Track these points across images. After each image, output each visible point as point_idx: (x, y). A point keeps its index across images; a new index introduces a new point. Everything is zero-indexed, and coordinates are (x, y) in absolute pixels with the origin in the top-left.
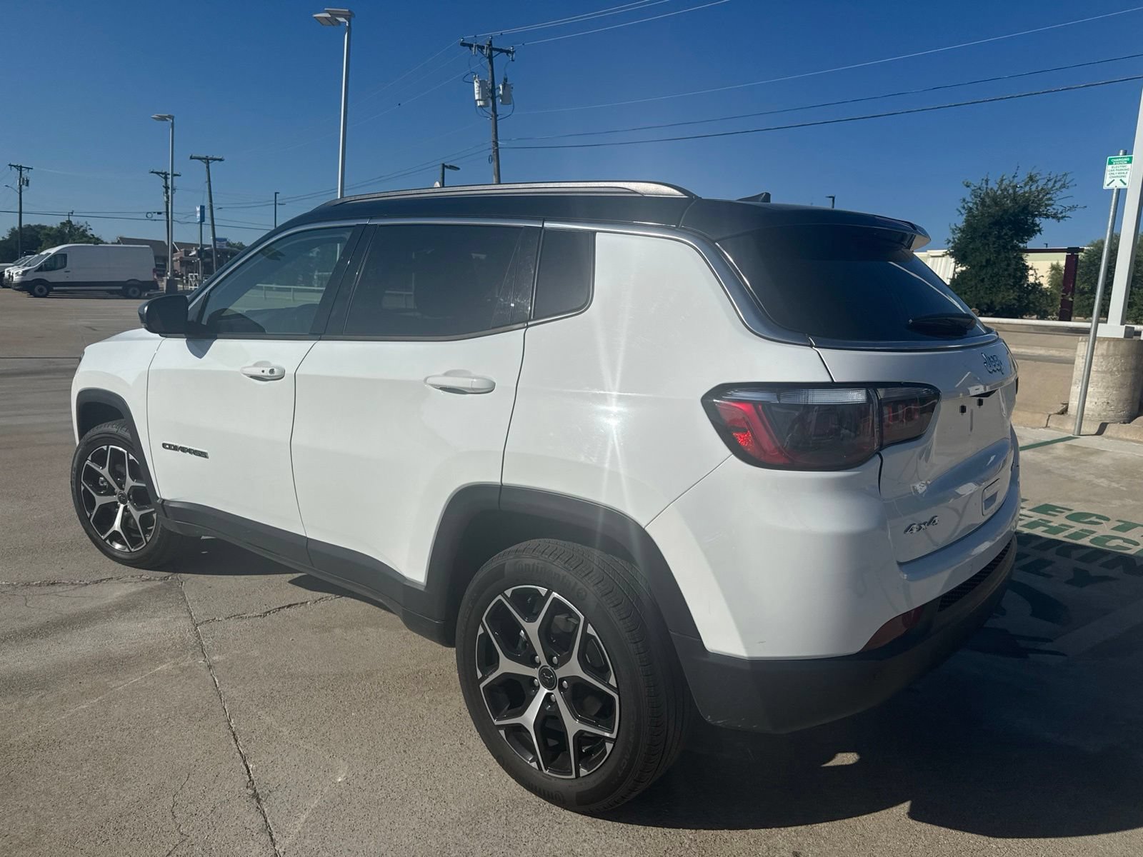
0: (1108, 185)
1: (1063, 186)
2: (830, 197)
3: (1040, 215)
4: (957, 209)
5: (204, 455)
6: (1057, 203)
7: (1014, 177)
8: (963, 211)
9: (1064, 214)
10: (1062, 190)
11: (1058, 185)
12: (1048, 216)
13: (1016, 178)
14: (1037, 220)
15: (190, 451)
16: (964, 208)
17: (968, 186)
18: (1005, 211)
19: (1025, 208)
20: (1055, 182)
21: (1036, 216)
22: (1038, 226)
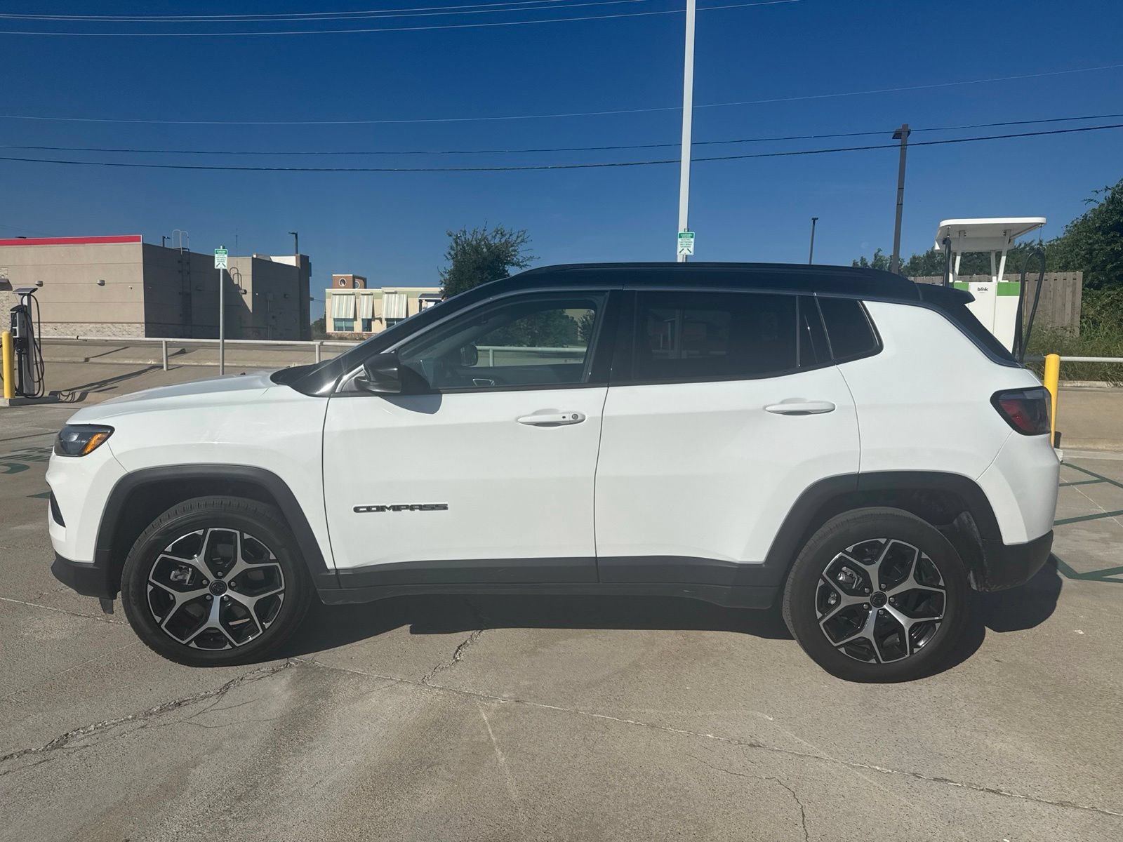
1: (522, 241)
2: (293, 233)
3: (508, 263)
4: (445, 255)
6: (521, 254)
7: (484, 230)
8: (449, 257)
9: (525, 263)
10: (523, 243)
11: (519, 240)
12: (513, 265)
13: (485, 232)
14: (507, 267)
15: (421, 508)
16: (450, 253)
17: (450, 236)
18: (485, 259)
19: (498, 257)
20: (518, 237)
21: (505, 264)
22: (507, 271)
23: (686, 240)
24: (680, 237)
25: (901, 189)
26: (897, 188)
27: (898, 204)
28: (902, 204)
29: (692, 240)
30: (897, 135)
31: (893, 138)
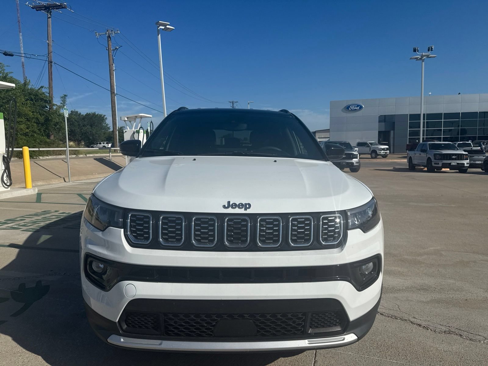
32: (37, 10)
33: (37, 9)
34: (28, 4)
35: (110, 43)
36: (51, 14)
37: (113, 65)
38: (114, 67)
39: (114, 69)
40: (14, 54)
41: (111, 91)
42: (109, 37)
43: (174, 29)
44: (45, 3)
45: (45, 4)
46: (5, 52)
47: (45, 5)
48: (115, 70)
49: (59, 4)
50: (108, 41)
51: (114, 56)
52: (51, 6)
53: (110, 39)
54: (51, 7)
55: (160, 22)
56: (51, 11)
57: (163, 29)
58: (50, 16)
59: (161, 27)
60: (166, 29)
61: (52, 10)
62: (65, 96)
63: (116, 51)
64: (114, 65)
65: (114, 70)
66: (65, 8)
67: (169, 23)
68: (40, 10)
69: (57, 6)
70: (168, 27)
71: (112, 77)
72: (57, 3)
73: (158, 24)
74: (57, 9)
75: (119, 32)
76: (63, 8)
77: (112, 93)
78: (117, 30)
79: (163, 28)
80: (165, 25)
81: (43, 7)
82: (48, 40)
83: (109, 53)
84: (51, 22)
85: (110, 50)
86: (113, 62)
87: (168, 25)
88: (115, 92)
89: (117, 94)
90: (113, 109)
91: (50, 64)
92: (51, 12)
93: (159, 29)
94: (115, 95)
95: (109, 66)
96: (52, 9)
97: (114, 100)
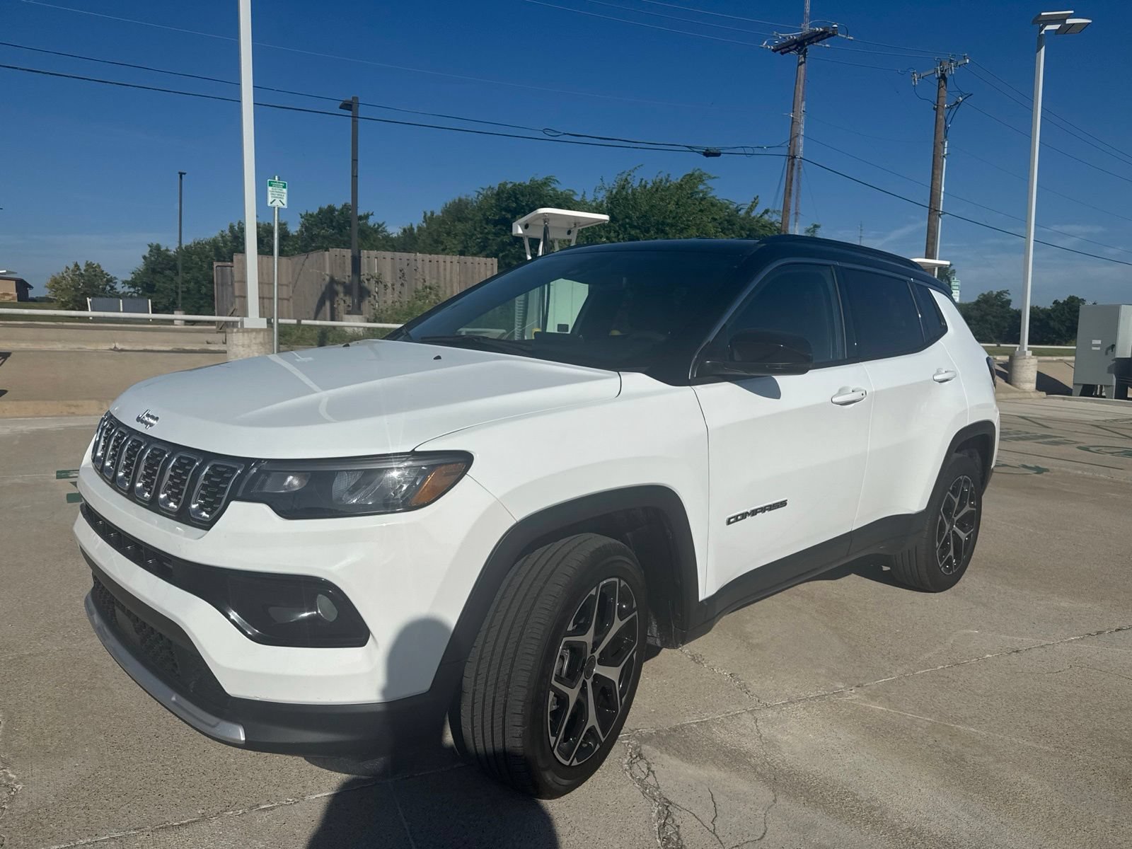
0: (271, 203)
5: (783, 504)
15: (763, 510)
23: (278, 190)
24: (271, 185)
25: (355, 160)
26: (351, 160)
27: (352, 176)
28: (357, 176)
29: (285, 190)
30: (347, 106)
31: (340, 108)
32: (782, 53)
33: (783, 51)
34: (766, 45)
35: (944, 93)
36: (805, 57)
37: (943, 143)
38: (946, 150)
39: (945, 153)
40: (722, 151)
41: (930, 208)
42: (943, 77)
43: (1089, 23)
44: (795, 35)
45: (795, 37)
46: (707, 150)
47: (796, 40)
48: (947, 154)
49: (821, 30)
50: (939, 88)
51: (948, 121)
52: (805, 38)
53: (946, 82)
54: (806, 40)
55: (1043, 14)
56: (806, 49)
57: (1056, 31)
58: (803, 60)
59: (1048, 27)
60: (1066, 29)
61: (807, 47)
62: (816, 226)
63: (955, 109)
64: (946, 144)
65: (944, 156)
66: (834, 35)
67: (1072, 12)
68: (788, 51)
69: (819, 35)
70: (1069, 21)
71: (936, 172)
72: (817, 29)
73: (1041, 21)
74: (818, 41)
75: (968, 61)
76: (830, 36)
77: (933, 211)
78: (964, 57)
79: (1056, 27)
80: (1061, 19)
81: (793, 45)
82: (793, 112)
83: (938, 116)
84: (803, 72)
85: (940, 110)
86: (946, 137)
87: (1070, 16)
88: (941, 210)
89: (945, 213)
90: (930, 250)
91: (791, 161)
92: (806, 51)
93: (1043, 32)
94: (940, 215)
95: (935, 146)
96: (808, 45)
97: (934, 227)
